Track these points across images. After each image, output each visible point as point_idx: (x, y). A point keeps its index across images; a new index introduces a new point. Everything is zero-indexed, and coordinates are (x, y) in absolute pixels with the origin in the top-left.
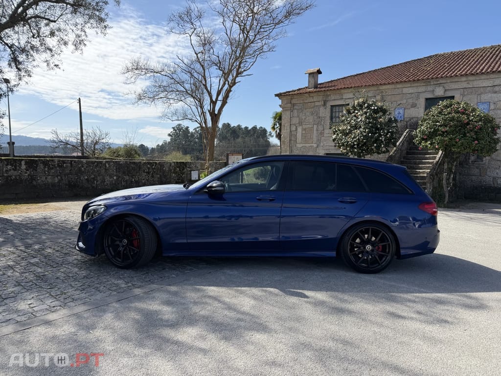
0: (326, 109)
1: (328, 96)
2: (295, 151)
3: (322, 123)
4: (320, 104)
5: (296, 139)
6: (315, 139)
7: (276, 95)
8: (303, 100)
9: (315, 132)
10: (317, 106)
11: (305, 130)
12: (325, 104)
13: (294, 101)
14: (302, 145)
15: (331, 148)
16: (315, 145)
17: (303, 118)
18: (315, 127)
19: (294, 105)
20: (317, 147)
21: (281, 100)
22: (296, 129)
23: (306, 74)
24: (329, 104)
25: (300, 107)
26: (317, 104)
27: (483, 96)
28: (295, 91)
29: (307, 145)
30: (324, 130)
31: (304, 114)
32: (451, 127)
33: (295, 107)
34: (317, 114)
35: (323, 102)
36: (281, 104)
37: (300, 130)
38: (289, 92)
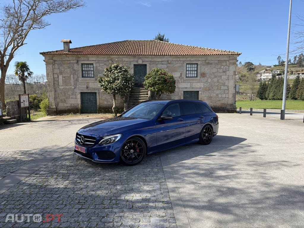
0: (78, 65)
1: (79, 57)
2: (58, 91)
3: (77, 74)
4: (75, 62)
5: (59, 83)
6: (73, 84)
7: (41, 53)
8: (62, 58)
9: (72, 79)
10: (72, 63)
11: (65, 77)
12: (77, 62)
13: (54, 58)
14: (63, 87)
15: (83, 89)
16: (73, 87)
17: (63, 70)
18: (72, 76)
19: (55, 61)
20: (75, 88)
21: (44, 57)
22: (58, 77)
23: (61, 42)
24: (80, 63)
25: (60, 63)
26: (72, 62)
27: (158, 65)
28: (54, 52)
29: (67, 87)
30: (78, 78)
31: (63, 67)
32: (161, 81)
33: (56, 62)
34: (72, 68)
35: (76, 61)
36: (44, 60)
37: (61, 77)
38: (50, 52)
